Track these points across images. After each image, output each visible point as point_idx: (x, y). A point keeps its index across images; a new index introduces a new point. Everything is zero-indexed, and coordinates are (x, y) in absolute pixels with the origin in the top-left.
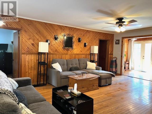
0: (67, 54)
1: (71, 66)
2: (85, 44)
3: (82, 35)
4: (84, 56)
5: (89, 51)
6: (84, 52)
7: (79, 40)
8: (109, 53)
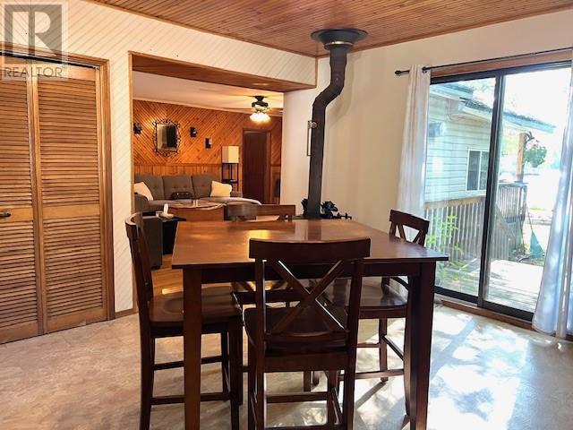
0: (164, 165)
1: (173, 190)
2: (207, 140)
3: (200, 122)
4: (206, 169)
5: (219, 158)
6: (205, 160)
7: (192, 133)
8: (272, 163)
